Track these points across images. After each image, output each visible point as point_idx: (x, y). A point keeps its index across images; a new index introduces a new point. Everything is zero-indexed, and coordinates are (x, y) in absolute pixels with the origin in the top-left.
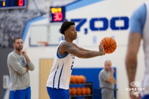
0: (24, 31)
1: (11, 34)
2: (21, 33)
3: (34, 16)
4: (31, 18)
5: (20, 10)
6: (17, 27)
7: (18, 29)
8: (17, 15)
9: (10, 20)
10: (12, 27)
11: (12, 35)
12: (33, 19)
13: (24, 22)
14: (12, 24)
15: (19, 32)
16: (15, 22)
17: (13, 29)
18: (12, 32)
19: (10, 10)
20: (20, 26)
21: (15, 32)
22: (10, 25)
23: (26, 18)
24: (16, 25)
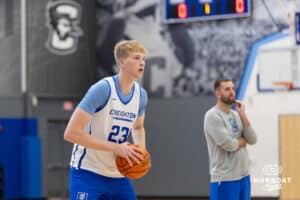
0: (247, 61)
1: (222, 68)
2: (242, 65)
3: (267, 32)
4: (260, 36)
5: (239, 20)
6: (234, 54)
7: (236, 59)
8: (234, 31)
9: (220, 40)
10: (223, 53)
11: (225, 69)
12: (265, 38)
13: (246, 44)
14: (225, 48)
15: (239, 63)
16: (229, 44)
17: (227, 58)
18: (223, 63)
19: (219, 22)
20: (239, 53)
21: (230, 64)
22: (220, 51)
23: (250, 36)
24: (231, 49)
